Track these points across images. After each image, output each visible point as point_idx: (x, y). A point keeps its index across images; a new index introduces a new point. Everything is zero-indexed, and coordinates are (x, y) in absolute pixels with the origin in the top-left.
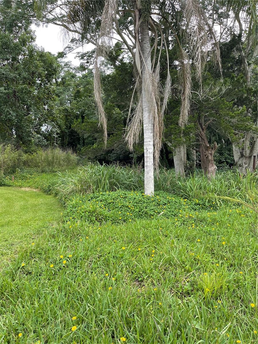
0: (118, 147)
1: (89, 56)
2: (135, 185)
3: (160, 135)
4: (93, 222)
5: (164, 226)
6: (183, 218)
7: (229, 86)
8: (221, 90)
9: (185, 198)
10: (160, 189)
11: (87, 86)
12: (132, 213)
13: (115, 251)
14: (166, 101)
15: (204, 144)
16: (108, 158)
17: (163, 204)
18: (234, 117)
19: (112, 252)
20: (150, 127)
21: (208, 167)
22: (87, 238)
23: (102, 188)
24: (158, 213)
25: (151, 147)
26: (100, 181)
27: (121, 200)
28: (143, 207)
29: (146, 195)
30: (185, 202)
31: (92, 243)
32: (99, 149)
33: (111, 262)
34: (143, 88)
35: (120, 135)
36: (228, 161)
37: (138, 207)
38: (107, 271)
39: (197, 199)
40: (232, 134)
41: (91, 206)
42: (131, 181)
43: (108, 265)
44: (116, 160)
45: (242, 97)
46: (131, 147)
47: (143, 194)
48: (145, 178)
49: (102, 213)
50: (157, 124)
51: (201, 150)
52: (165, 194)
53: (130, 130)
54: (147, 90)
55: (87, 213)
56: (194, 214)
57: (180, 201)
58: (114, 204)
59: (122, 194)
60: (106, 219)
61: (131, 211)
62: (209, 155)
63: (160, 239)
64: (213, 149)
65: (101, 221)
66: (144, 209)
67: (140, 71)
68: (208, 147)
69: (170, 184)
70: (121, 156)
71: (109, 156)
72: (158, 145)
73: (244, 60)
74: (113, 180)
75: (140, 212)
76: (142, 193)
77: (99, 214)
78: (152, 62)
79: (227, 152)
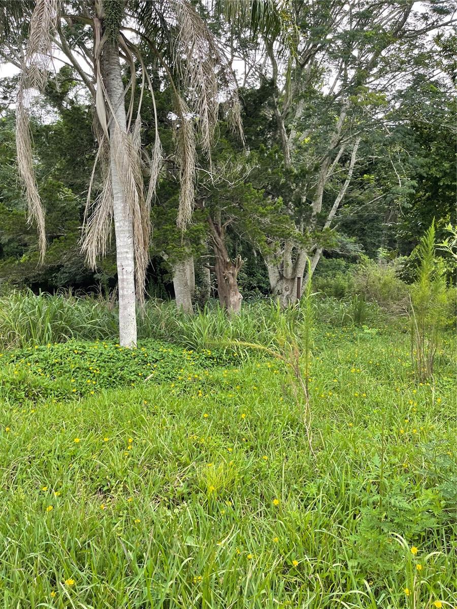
0: (68, 261)
1: (8, 87)
2: (102, 331)
3: (145, 241)
4: (21, 401)
5: (151, 397)
6: (183, 383)
7: (256, 164)
8: (244, 170)
9: (190, 349)
10: (148, 336)
11: (6, 144)
12: (96, 381)
13: (61, 447)
14: (153, 184)
15: (222, 258)
16: (52, 280)
17: (153, 361)
18: (266, 215)
19: (55, 450)
20: (127, 228)
21: (228, 296)
22: (7, 429)
23: (38, 337)
24: (144, 376)
25: (130, 262)
26: (35, 325)
27: (76, 359)
28: (117, 369)
29: (122, 347)
30: (190, 355)
31: (17, 437)
32: (31, 264)
33: (54, 465)
34: (112, 159)
35: (72, 239)
36: (262, 285)
37: (107, 368)
38: (44, 483)
39: (209, 349)
40: (263, 243)
41: (16, 373)
42: (95, 324)
43: (46, 471)
44: (66, 286)
45: (277, 182)
46: (93, 263)
47: (117, 345)
48: (120, 317)
49: (37, 383)
50: (138, 223)
51: (217, 268)
52: (156, 344)
53: (91, 231)
54: (119, 163)
55: (8, 384)
56: (202, 375)
57: (181, 354)
58: (63, 366)
59: (78, 348)
60: (46, 393)
61: (94, 376)
62: (231, 276)
63: (142, 421)
64: (235, 266)
65: (36, 398)
66: (118, 372)
67: (105, 127)
68: (227, 263)
69: (166, 326)
70: (78, 277)
71: (55, 277)
72: (143, 260)
73: (281, 123)
74: (60, 322)
75: (110, 377)
76: (115, 343)
77: (33, 385)
78: (126, 114)
79: (260, 271)
